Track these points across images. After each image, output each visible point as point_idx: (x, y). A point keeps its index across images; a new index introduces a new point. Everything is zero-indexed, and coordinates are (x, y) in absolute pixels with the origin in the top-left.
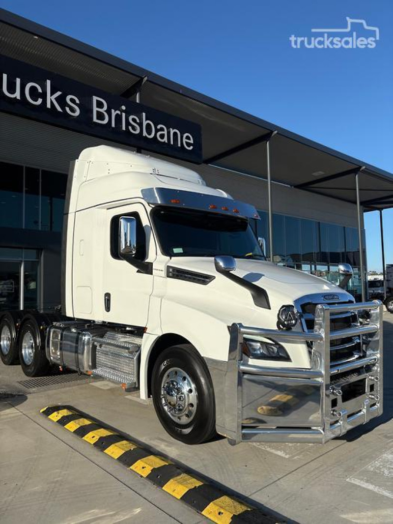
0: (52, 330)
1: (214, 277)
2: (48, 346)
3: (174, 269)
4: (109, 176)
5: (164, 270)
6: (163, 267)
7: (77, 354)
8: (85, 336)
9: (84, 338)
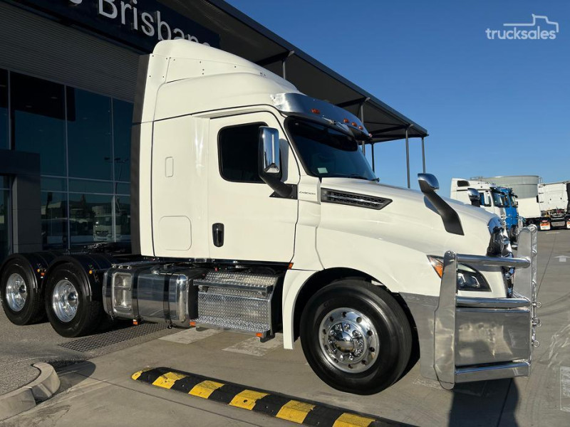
0: (114, 275)
1: (391, 201)
2: (109, 295)
3: (330, 192)
4: (204, 77)
5: (316, 192)
6: (314, 190)
7: (167, 303)
8: (179, 279)
9: (178, 281)
